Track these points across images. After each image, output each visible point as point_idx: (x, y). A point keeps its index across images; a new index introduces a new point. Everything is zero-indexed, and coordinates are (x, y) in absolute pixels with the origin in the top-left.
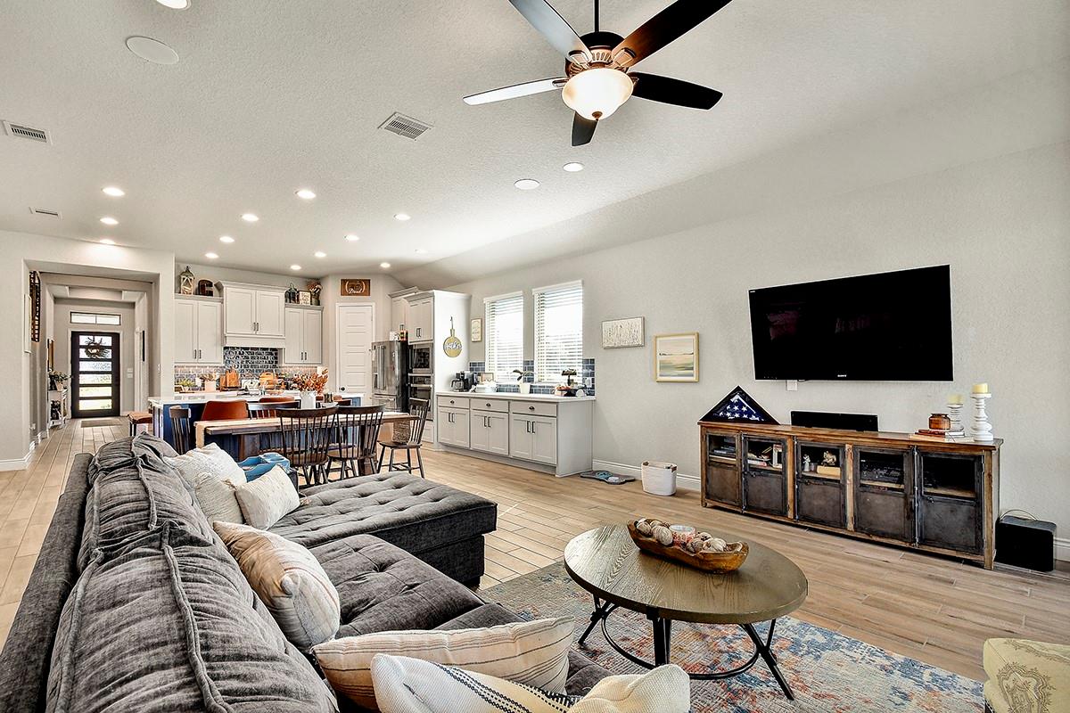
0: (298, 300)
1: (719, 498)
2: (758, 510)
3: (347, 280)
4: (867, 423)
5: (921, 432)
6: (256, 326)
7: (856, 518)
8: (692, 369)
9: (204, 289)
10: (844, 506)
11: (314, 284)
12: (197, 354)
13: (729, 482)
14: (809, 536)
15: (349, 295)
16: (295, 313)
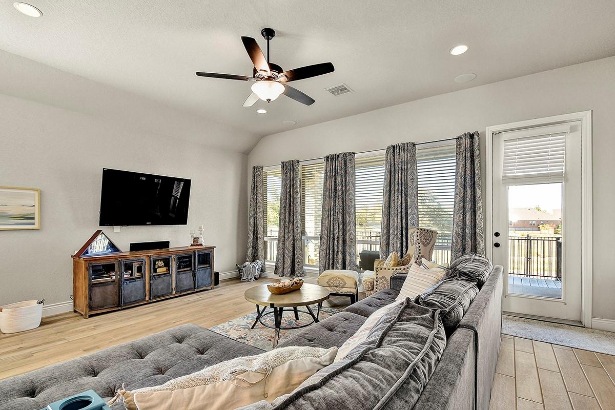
1: (101, 307)
2: (131, 303)
4: (165, 245)
5: (192, 245)
7: (177, 287)
8: (33, 218)
10: (172, 284)
13: (109, 293)
14: (161, 304)
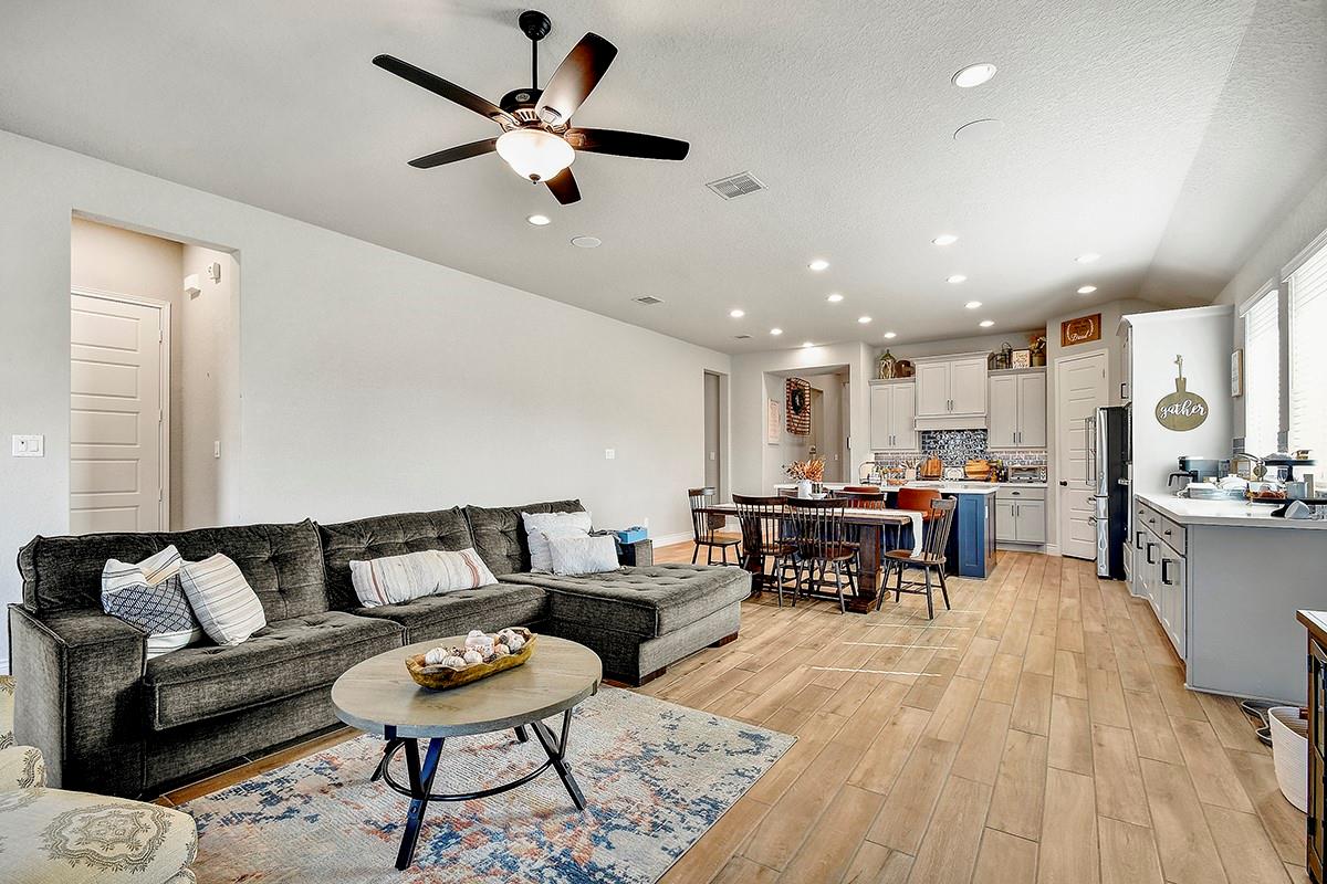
0: (1010, 363)
3: (1069, 322)
6: (950, 405)
9: (904, 370)
11: (1035, 338)
12: (892, 441)
15: (1072, 343)
16: (1005, 381)
